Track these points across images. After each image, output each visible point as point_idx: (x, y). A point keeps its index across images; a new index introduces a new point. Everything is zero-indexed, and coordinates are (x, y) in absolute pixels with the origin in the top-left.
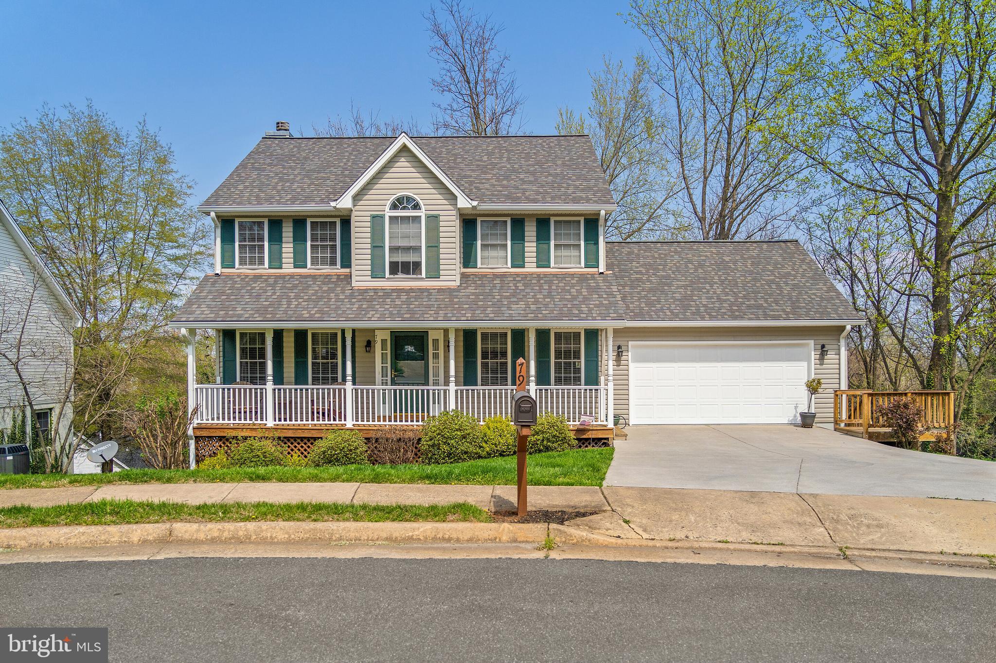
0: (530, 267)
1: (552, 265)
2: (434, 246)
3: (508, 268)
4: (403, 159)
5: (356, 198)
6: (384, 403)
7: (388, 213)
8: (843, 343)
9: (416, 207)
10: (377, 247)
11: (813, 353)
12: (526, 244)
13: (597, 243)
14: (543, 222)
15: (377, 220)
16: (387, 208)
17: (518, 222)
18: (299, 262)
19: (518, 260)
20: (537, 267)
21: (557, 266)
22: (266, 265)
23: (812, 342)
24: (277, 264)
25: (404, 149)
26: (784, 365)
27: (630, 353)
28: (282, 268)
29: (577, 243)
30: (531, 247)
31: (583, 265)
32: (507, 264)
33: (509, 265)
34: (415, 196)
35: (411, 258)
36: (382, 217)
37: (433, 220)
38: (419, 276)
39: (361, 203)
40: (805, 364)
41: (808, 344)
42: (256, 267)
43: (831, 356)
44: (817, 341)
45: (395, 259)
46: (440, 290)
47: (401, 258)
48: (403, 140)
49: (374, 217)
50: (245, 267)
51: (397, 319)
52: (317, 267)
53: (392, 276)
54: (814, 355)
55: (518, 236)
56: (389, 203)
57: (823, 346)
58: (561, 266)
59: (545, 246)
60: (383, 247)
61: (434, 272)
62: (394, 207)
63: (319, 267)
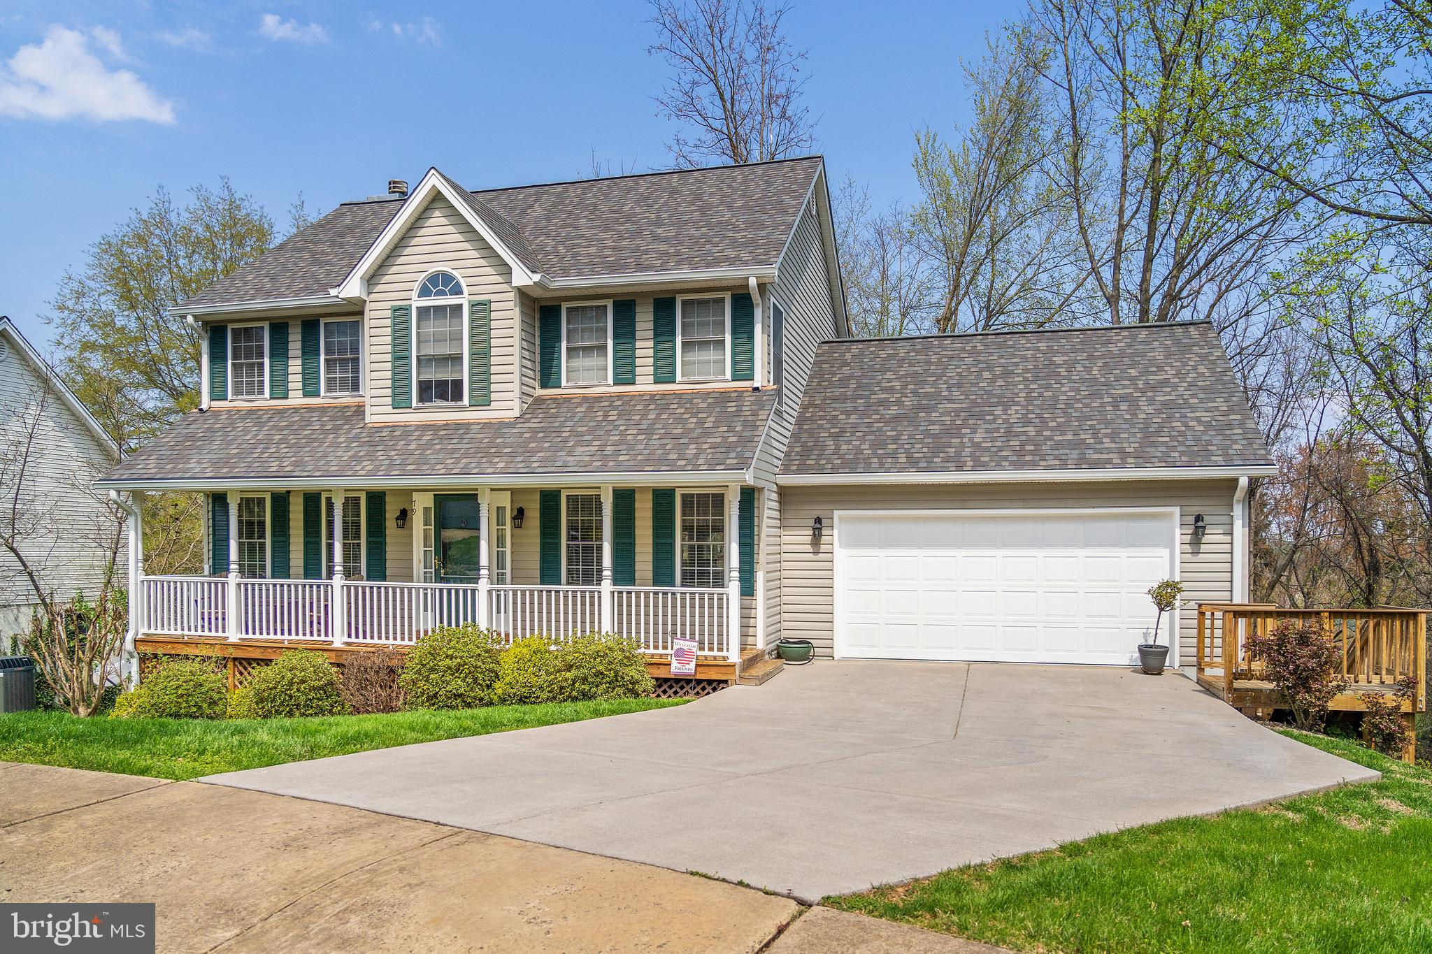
0: (645, 384)
1: (679, 378)
2: (482, 354)
3: (609, 386)
4: (437, 213)
5: (371, 280)
6: (426, 610)
7: (417, 302)
8: (1238, 511)
9: (457, 291)
10: (400, 358)
11: (1178, 531)
12: (638, 344)
13: (751, 337)
14: (664, 304)
15: (400, 313)
16: (414, 295)
17: (625, 306)
18: (310, 389)
19: (625, 374)
20: (655, 383)
21: (685, 379)
22: (267, 394)
23: (1176, 510)
24: (279, 392)
25: (437, 198)
26: (1124, 553)
27: (835, 532)
28: (287, 398)
29: (719, 337)
30: (644, 349)
31: (728, 376)
32: (606, 379)
33: (610, 380)
34: (454, 272)
35: (447, 375)
36: (407, 309)
37: (481, 309)
38: (459, 403)
39: (379, 288)
40: (1165, 553)
41: (1170, 515)
42: (253, 397)
43: (1213, 536)
44: (1185, 509)
45: (424, 378)
47: (433, 375)
48: (434, 181)
49: (396, 310)
50: (240, 397)
52: (334, 394)
53: (420, 405)
54: (1179, 535)
55: (626, 332)
56: (416, 286)
57: (1199, 518)
58: (692, 379)
59: (667, 346)
60: (408, 358)
61: (482, 398)
62: (424, 292)
63: (338, 394)
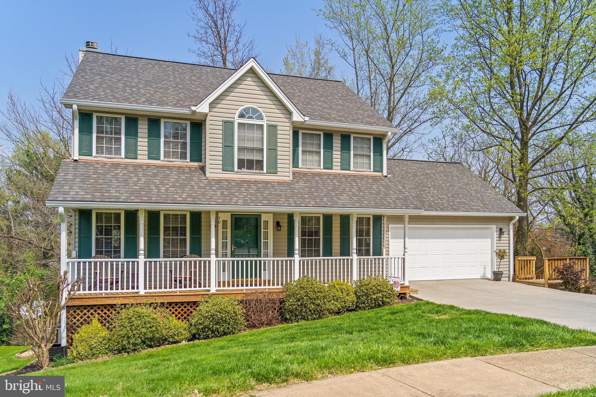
0: (337, 170)
1: (352, 168)
2: (273, 150)
3: (321, 169)
4: (249, 79)
5: (212, 105)
7: (237, 121)
8: (511, 227)
9: (260, 117)
10: (228, 147)
11: (495, 233)
12: (334, 152)
13: (381, 155)
14: (345, 137)
15: (228, 125)
16: (236, 116)
17: (329, 136)
18: (153, 154)
19: (328, 165)
20: (341, 170)
21: (355, 169)
22: (123, 155)
23: (495, 226)
24: (133, 156)
25: (252, 70)
26: (478, 240)
27: (390, 233)
28: (137, 159)
29: (368, 154)
30: (337, 155)
31: (372, 170)
32: (320, 166)
33: (322, 167)
34: (259, 109)
35: (255, 157)
36: (232, 123)
37: (273, 128)
38: (261, 171)
39: (215, 110)
40: (489, 240)
41: (491, 228)
42: (113, 156)
43: (505, 235)
44: (497, 226)
45: (242, 157)
46: (280, 183)
47: (247, 156)
48: (251, 63)
49: (226, 122)
50: (102, 155)
51: (259, 204)
52: (169, 159)
53: (240, 170)
54: (496, 235)
55: (329, 146)
56: (238, 113)
57: (501, 229)
58: (358, 170)
59: (347, 155)
60: (232, 147)
61: (273, 169)
62: (241, 116)
63: (171, 159)
